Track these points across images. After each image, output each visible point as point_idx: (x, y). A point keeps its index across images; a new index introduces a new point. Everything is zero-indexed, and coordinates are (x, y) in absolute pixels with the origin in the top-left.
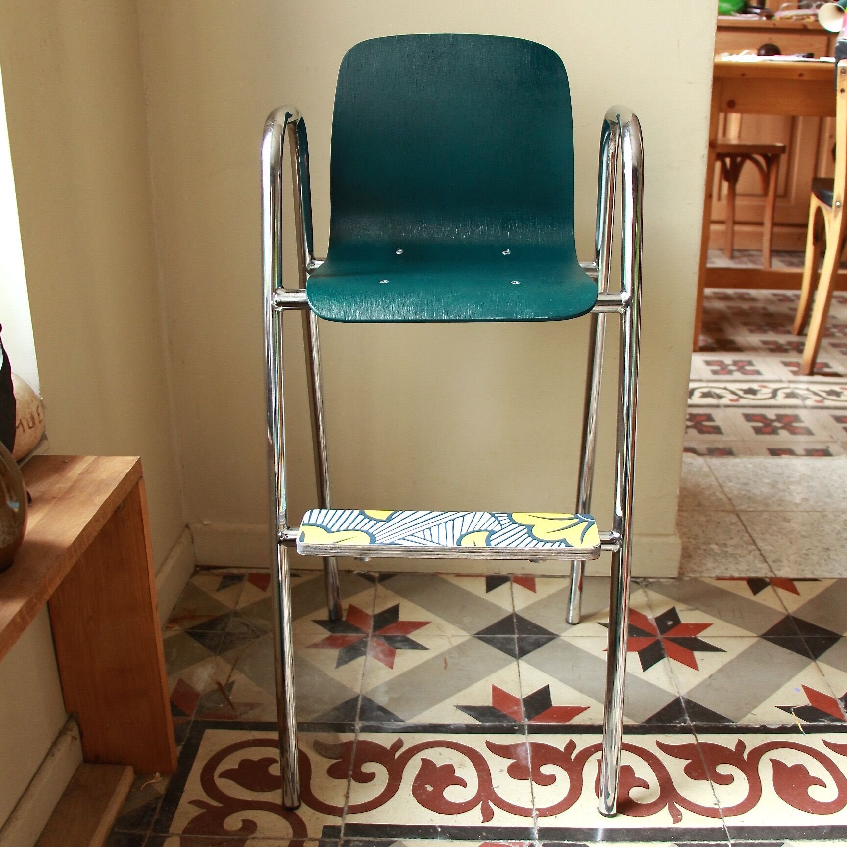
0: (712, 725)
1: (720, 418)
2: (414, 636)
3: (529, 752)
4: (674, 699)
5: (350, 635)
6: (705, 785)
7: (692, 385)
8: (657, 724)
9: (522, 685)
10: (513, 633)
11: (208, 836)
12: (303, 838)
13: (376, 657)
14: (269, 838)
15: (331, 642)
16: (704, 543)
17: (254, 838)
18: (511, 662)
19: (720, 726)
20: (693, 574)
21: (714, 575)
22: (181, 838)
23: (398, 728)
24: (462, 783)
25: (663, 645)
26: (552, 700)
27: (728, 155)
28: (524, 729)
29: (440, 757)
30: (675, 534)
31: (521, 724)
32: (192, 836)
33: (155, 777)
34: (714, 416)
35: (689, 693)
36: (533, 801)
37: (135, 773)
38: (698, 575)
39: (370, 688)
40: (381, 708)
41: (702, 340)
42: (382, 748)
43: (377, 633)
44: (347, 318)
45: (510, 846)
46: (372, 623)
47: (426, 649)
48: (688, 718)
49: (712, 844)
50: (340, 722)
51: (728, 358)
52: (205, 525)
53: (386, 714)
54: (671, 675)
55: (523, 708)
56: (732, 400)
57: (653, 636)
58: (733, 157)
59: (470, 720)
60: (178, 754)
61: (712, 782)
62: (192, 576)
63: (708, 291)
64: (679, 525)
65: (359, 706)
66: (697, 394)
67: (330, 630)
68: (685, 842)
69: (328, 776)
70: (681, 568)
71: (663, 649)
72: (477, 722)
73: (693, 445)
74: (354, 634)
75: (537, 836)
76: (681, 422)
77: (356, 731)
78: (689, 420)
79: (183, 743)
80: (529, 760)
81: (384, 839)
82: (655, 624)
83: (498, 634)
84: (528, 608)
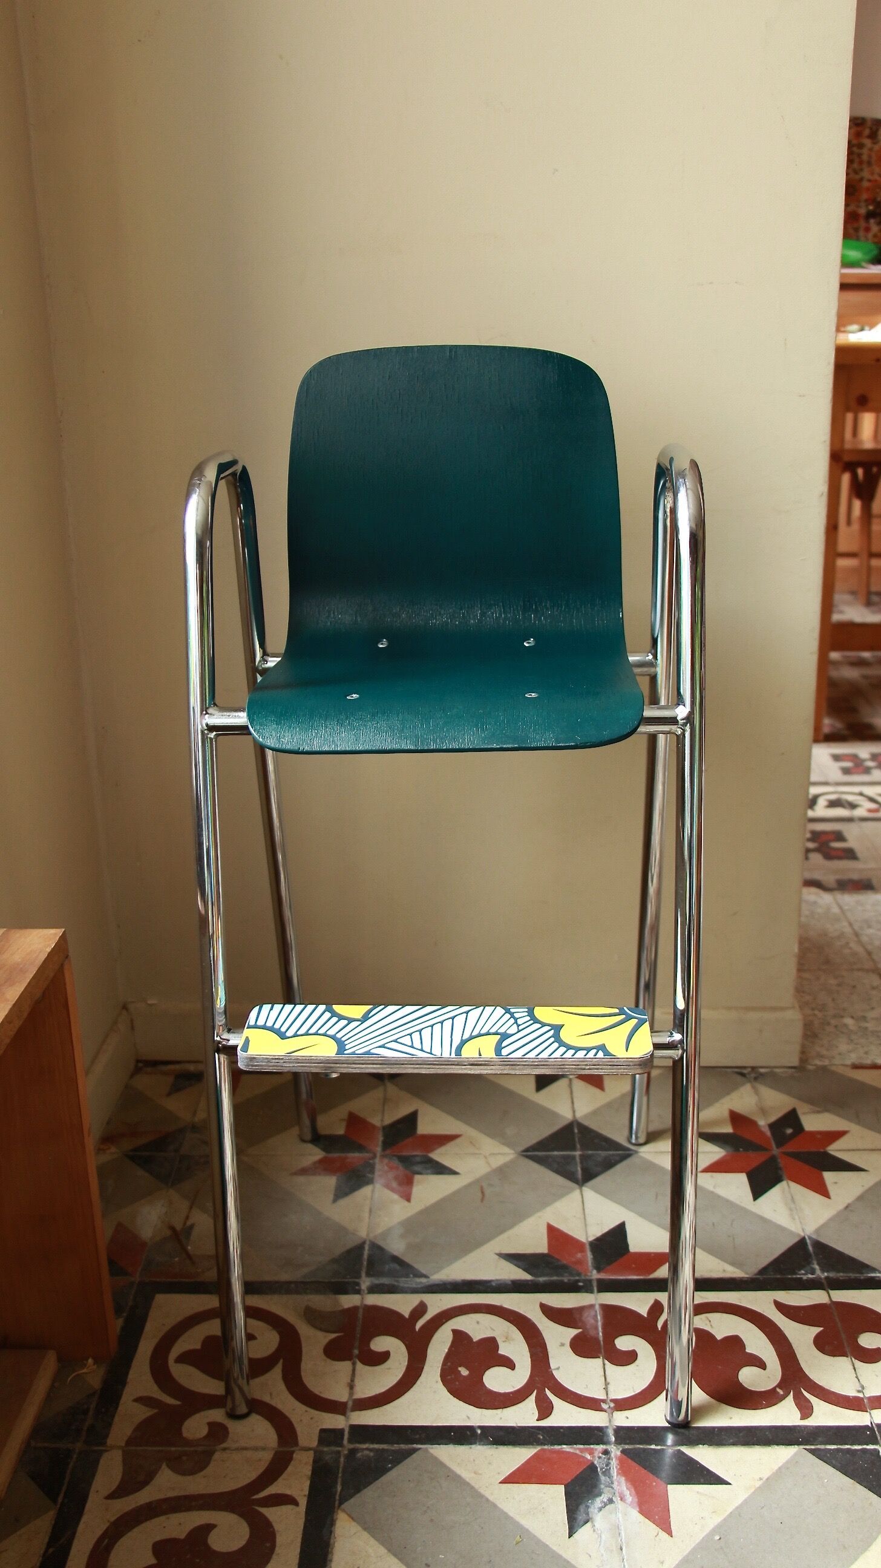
0: (851, 1276)
1: (854, 837)
2: (439, 1155)
3: (599, 1318)
4: (796, 1240)
5: (351, 1155)
6: (843, 1363)
7: (814, 791)
8: (775, 1276)
9: (587, 1223)
10: (574, 1149)
11: (161, 1448)
12: (293, 1447)
13: (388, 1186)
14: (246, 1449)
15: (325, 1166)
16: (835, 1016)
17: (224, 1449)
18: (572, 1190)
19: (862, 1278)
20: (821, 1060)
21: (849, 1062)
22: (123, 1451)
23: (419, 1286)
24: (509, 1364)
25: (781, 1162)
26: (629, 1243)
27: (859, 464)
28: (592, 1286)
29: (478, 1327)
30: (793, 1007)
31: (588, 1278)
32: (139, 1448)
33: (85, 1365)
34: (846, 834)
35: (817, 1231)
36: (606, 1389)
37: (60, 1360)
38: (826, 1062)
39: (379, 1231)
40: (396, 1259)
41: (828, 724)
42: (397, 1315)
43: (388, 1152)
44: (301, 748)
45: (576, 1454)
46: (381, 1138)
47: (455, 1173)
48: (817, 1267)
49: (856, 1450)
50: (340, 1280)
51: (864, 751)
52: (149, 1004)
53: (402, 1267)
54: (793, 1206)
55: (589, 1256)
56: (870, 811)
57: (765, 1149)
58: (867, 466)
59: (518, 1274)
60: (118, 1329)
61: (853, 1359)
62: (132, 1076)
63: (834, 655)
64: (799, 990)
65: (365, 1256)
66: (822, 802)
67: (324, 1150)
68: (819, 1447)
69: (325, 1358)
70: (803, 1052)
71: (780, 1169)
72: (527, 1277)
73: (817, 876)
74: (357, 1155)
75: (613, 1439)
76: (797, 842)
77: (362, 1292)
78: (809, 840)
79: (125, 1314)
80: (600, 1329)
81: (403, 1446)
82: (769, 1133)
83: (553, 1151)
84: (595, 1113)
